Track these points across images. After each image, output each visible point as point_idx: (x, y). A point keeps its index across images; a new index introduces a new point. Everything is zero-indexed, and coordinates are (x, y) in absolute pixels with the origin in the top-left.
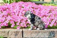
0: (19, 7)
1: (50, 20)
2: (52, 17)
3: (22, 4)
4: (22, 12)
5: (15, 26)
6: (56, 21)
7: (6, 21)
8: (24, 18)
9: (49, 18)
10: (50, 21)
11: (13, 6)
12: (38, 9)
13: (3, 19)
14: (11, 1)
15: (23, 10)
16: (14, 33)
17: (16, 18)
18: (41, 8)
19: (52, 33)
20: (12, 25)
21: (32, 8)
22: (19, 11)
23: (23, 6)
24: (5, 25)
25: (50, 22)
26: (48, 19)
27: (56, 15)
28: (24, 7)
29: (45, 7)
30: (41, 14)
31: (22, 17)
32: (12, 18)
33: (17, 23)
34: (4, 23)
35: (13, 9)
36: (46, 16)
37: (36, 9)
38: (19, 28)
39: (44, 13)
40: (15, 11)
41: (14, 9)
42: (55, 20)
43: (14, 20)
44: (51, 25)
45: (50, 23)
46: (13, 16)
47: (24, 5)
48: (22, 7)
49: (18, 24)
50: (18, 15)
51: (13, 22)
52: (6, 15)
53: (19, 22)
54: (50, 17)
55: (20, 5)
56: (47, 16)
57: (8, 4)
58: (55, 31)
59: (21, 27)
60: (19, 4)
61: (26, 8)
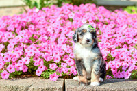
3: (69, 11)
4: (68, 33)
7: (23, 60)
12: (109, 23)
13: (15, 53)
14: (45, 2)
15: (70, 28)
20: (39, 68)
21: (93, 23)
23: (72, 16)
24: (21, 69)
28: (72, 20)
33: (51, 65)
34: (17, 65)
35: (45, 24)
43: (43, 55)
51: (42, 62)
52: (27, 41)
55: (65, 14)
56: (132, 44)
57: (37, 10)
59: (61, 75)
60: (63, 10)
61: (77, 21)
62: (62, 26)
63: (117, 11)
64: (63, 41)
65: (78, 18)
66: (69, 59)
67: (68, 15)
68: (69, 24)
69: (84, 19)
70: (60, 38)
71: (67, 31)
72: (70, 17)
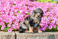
0: (10, 5)
2: (51, 18)
5: (6, 29)
6: (55, 23)
8: (17, 19)
10: (48, 22)
11: (2, 3)
16: (4, 37)
17: (7, 18)
19: (51, 37)
22: (10, 10)
27: (55, 15)
29: (41, 4)
31: (14, 17)
32: (2, 18)
37: (30, 6)
38: (11, 31)
40: (4, 9)
41: (4, 7)
42: (55, 20)
44: (50, 27)
45: (49, 24)
46: (3, 16)
47: (16, 2)
48: (14, 4)
49: (10, 26)
50: (9, 14)
54: (49, 17)
58: (55, 34)
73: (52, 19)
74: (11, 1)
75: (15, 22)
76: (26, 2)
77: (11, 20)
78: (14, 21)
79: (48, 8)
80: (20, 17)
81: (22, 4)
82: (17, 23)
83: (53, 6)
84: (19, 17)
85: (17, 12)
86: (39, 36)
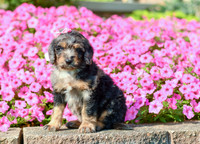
0: (15, 32)
1: (149, 83)
3: (27, 15)
4: (26, 51)
6: (177, 89)
9: (147, 76)
10: (149, 89)
15: (30, 44)
18: (115, 29)
22: (14, 50)
23: (34, 23)
25: (151, 92)
26: (140, 78)
28: (34, 31)
30: (113, 59)
36: (133, 67)
37: (90, 35)
39: (123, 54)
44: (155, 106)
45: (152, 95)
48: (28, 29)
49: (4, 108)
50: (6, 67)
53: (10, 98)
55: (21, 21)
56: (139, 65)
58: (171, 132)
59: (15, 122)
60: (16, 15)
61: (43, 32)
62: (15, 40)
63: (115, 16)
64: (18, 64)
65: (44, 27)
66: (29, 94)
67: (26, 21)
68: (28, 37)
69: (54, 28)
70: (13, 60)
71: (25, 47)
72: (30, 26)
73: (164, 75)
74: (19, 18)
75: (24, 93)
76: (76, 19)
77: (10, 87)
78: (23, 90)
79: (155, 38)
80: (45, 75)
81: (60, 26)
82: (31, 98)
83: (182, 30)
84: (42, 74)
85: (38, 56)
86: (108, 140)
